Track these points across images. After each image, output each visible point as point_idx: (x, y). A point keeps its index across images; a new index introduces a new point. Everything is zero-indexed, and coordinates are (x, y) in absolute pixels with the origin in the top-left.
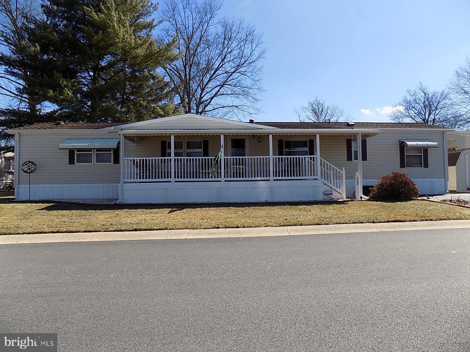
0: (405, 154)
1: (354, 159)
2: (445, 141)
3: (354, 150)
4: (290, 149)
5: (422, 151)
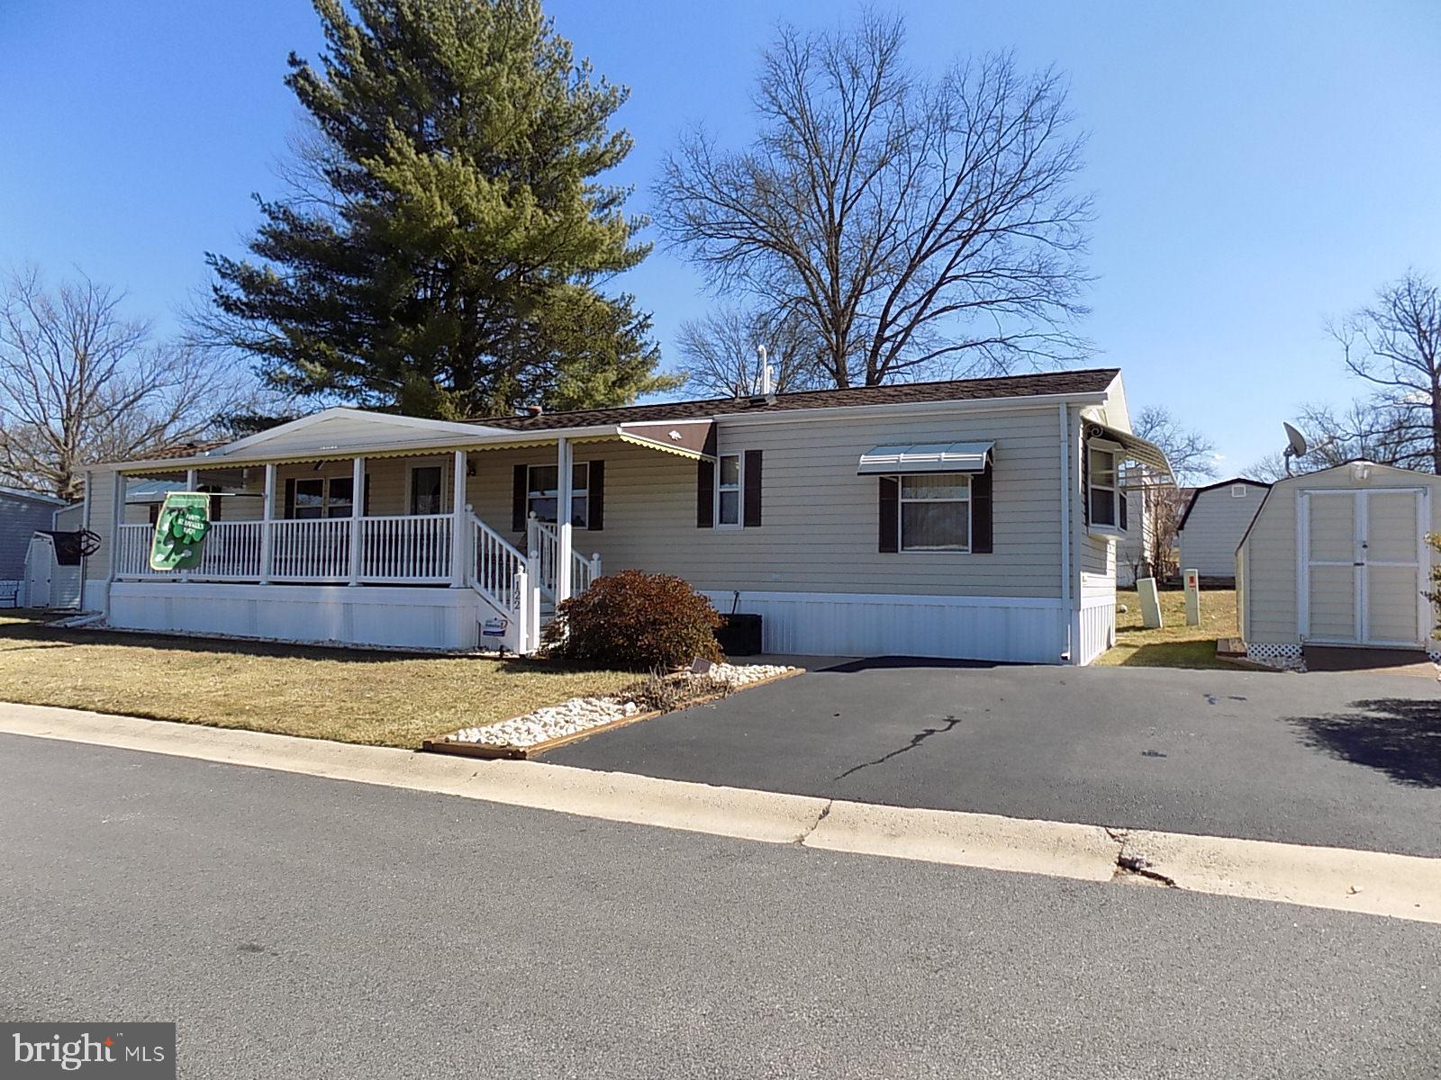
0: (900, 500)
1: (721, 522)
2: (1062, 444)
3: (723, 490)
4: (543, 494)
5: (967, 485)
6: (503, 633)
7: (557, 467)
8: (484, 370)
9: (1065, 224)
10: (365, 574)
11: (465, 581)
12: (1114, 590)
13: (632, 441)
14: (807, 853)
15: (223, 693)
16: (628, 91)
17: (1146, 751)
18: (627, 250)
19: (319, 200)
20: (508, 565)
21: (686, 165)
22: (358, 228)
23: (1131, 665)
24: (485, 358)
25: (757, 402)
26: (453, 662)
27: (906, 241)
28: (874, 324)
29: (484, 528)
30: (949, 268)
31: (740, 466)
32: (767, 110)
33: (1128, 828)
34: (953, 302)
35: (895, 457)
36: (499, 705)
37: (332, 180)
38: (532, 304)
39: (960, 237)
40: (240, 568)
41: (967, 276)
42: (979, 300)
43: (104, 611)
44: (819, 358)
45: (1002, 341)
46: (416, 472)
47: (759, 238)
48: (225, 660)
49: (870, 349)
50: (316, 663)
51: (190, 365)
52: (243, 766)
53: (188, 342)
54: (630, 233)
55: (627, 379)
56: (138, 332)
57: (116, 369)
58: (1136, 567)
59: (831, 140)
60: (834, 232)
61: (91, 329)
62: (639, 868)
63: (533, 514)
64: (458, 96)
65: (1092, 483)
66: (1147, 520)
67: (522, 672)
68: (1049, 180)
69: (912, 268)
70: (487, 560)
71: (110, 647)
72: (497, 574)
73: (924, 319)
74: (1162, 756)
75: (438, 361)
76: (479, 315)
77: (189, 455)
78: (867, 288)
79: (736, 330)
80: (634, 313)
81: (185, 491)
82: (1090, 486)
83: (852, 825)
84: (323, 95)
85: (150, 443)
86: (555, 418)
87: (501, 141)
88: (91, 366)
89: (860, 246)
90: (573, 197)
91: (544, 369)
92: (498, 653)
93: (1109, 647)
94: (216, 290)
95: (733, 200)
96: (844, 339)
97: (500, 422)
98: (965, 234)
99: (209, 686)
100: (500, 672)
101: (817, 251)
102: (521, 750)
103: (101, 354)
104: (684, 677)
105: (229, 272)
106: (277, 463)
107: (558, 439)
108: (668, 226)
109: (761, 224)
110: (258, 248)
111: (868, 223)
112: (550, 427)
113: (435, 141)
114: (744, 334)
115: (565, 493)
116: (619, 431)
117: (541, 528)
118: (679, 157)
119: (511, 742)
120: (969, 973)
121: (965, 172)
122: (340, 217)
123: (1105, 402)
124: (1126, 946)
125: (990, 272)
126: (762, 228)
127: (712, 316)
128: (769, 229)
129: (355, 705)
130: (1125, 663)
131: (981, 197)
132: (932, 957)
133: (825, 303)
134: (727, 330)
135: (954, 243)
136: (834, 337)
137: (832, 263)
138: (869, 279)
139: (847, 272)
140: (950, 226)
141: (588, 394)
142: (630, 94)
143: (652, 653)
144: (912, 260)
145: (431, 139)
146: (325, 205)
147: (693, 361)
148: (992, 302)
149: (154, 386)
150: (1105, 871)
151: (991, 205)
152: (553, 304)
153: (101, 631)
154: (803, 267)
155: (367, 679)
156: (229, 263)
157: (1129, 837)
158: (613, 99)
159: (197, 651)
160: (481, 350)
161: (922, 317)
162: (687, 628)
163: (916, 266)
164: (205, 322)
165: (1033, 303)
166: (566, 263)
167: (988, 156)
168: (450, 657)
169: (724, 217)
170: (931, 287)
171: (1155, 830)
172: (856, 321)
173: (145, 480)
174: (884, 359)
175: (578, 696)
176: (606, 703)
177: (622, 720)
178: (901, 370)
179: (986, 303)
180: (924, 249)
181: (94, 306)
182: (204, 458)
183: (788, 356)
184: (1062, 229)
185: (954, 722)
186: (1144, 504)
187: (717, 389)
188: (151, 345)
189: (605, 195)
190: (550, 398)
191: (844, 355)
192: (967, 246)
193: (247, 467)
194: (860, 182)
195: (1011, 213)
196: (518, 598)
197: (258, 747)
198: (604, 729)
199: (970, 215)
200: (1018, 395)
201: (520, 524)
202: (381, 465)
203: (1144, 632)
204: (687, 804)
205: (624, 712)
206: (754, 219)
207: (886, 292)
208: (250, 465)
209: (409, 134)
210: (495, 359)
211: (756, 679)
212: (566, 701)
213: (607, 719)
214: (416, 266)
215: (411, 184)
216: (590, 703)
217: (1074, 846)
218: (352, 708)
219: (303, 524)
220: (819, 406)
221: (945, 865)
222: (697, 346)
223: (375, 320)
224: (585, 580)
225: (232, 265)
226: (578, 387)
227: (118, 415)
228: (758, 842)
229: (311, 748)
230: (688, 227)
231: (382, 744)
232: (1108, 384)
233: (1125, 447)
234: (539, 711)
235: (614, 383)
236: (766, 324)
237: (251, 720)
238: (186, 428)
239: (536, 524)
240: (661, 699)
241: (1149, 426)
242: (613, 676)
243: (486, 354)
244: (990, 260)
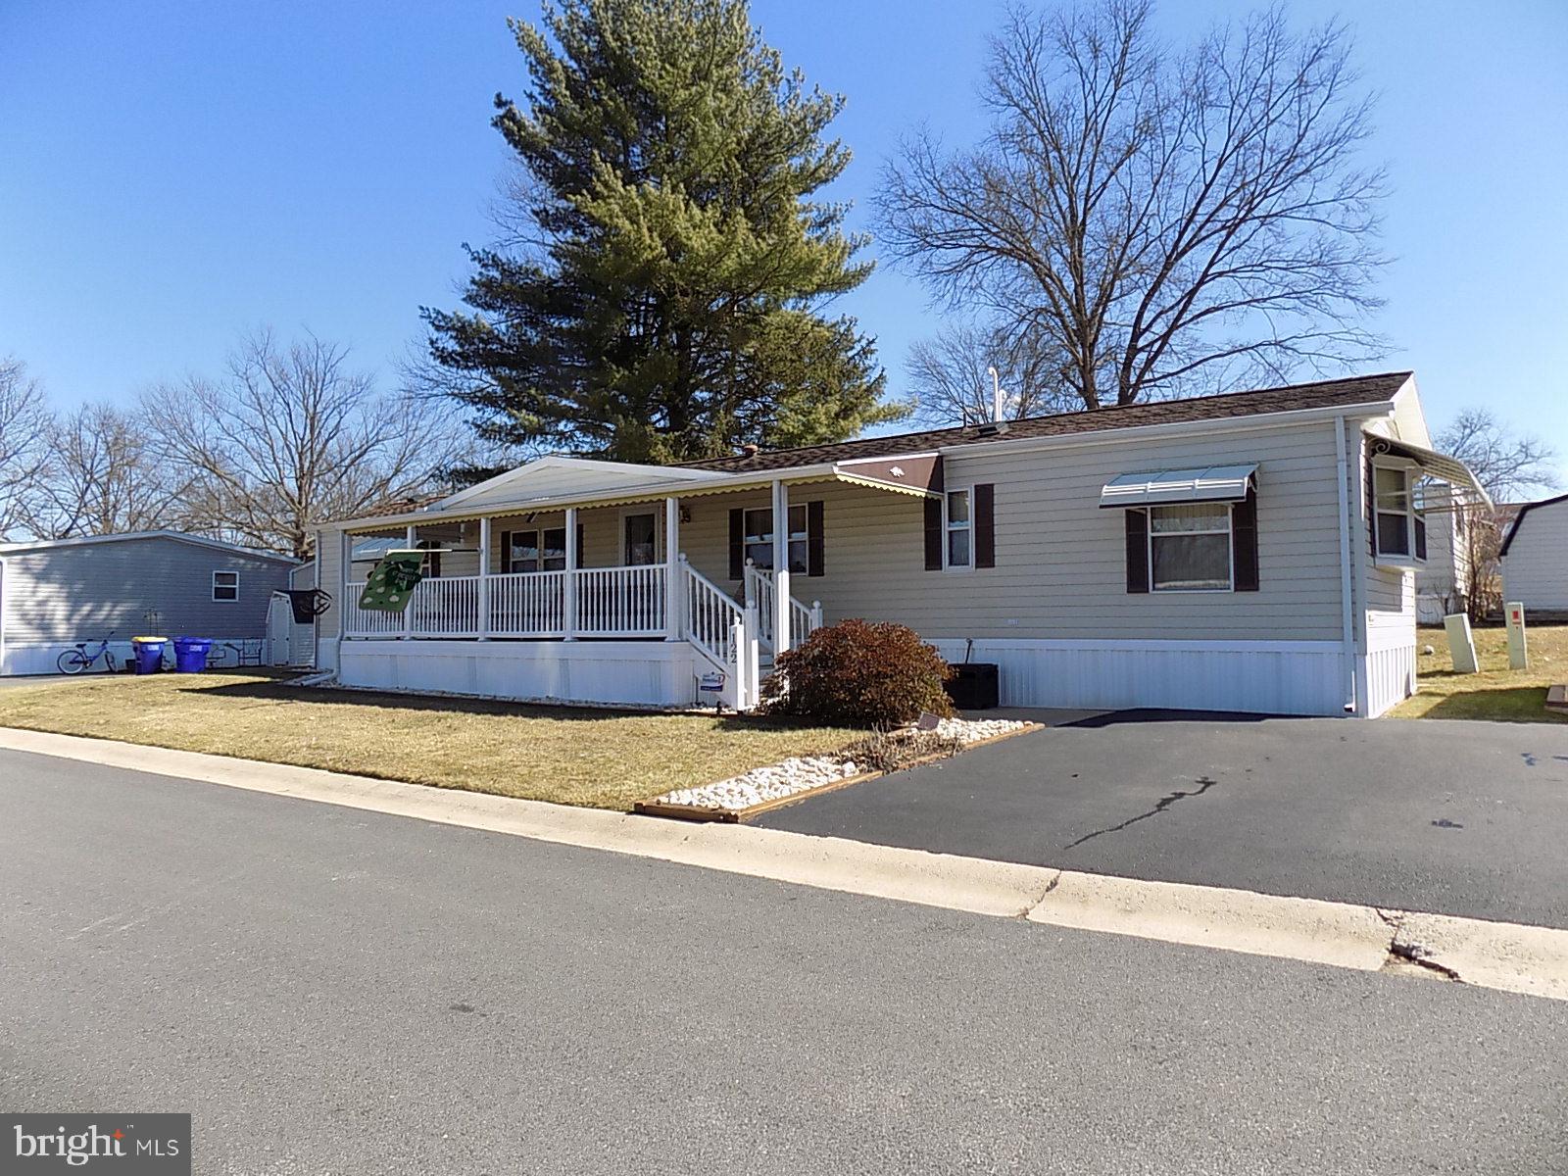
0: (1150, 534)
1: (951, 564)
2: (1340, 465)
3: (951, 529)
4: (762, 539)
5: (1227, 514)
6: (720, 688)
7: (772, 510)
8: (700, 407)
9: (1352, 203)
10: (580, 629)
11: (680, 635)
12: (1414, 629)
13: (850, 480)
14: (1031, 928)
15: (442, 752)
16: (844, 100)
17: (1438, 821)
18: (847, 270)
19: (529, 240)
20: (724, 615)
21: (908, 169)
22: (567, 267)
23: (1433, 718)
24: (700, 395)
25: (987, 432)
26: (669, 719)
27: (1160, 236)
28: (1127, 333)
29: (699, 578)
30: (1211, 264)
31: (970, 502)
32: (997, 103)
33: (1404, 910)
34: (1218, 302)
35: (1141, 487)
36: (713, 765)
37: (540, 220)
38: (746, 336)
39: (1223, 228)
40: (459, 624)
41: (1234, 271)
42: (1249, 299)
43: (335, 670)
44: (1064, 374)
45: (1277, 343)
46: (629, 520)
47: (993, 245)
48: (445, 719)
49: (1122, 361)
50: (533, 722)
51: (411, 417)
52: (461, 827)
53: (407, 395)
54: (850, 253)
55: (851, 409)
56: (361, 387)
57: (342, 426)
58: (1447, 600)
59: (1070, 130)
60: (1076, 232)
61: (319, 387)
62: (848, 941)
63: (750, 561)
64: (664, 120)
65: (1379, 506)
66: (1460, 545)
67: (739, 729)
68: (1331, 152)
69: (1168, 266)
70: (702, 610)
71: (341, 706)
72: (713, 627)
73: (1184, 323)
74: (1455, 826)
75: (652, 401)
76: (693, 349)
77: (409, 511)
78: (1116, 293)
79: (971, 348)
80: (856, 337)
81: (406, 548)
82: (1377, 510)
83: (1082, 898)
84: (528, 134)
85: (376, 497)
86: (772, 457)
87: (709, 163)
88: (320, 425)
89: (1107, 245)
90: (788, 217)
91: (763, 403)
92: (716, 709)
93: (1408, 695)
94: (432, 343)
95: (963, 205)
96: (1091, 352)
97: (715, 464)
98: (1228, 224)
99: (430, 745)
100: (717, 730)
101: (1058, 255)
102: (733, 813)
103: (329, 411)
104: (910, 734)
105: (442, 324)
106: (491, 517)
107: (771, 482)
108: (891, 239)
109: (995, 230)
110: (470, 299)
111: (1114, 220)
112: (766, 468)
113: (642, 170)
114: (980, 353)
115: (780, 537)
116: (836, 470)
117: (758, 576)
118: (901, 164)
119: (723, 805)
120: (1198, 1067)
121: (1228, 153)
122: (550, 257)
123: (1391, 412)
124: (1387, 1047)
125: (1261, 265)
126: (995, 234)
127: (943, 335)
128: (1003, 235)
129: (569, 766)
130: (1425, 716)
131: (1247, 180)
132: (1158, 1047)
133: (1069, 313)
134: (960, 348)
135: (1217, 235)
136: (1081, 351)
137: (1075, 267)
138: (1118, 283)
139: (1092, 277)
140: (1212, 215)
141: (809, 428)
142: (846, 103)
143: (876, 709)
144: (1169, 258)
145: (637, 168)
146: (534, 245)
147: (925, 385)
148: (1265, 300)
149: (378, 441)
150: (1373, 959)
151: (1259, 187)
152: (769, 334)
153: (333, 689)
154: (1043, 275)
155: (582, 738)
156: (442, 315)
157: (1405, 920)
158: (826, 109)
159: (420, 709)
160: (695, 387)
161: (1181, 322)
162: (913, 680)
163: (1173, 264)
164: (423, 374)
165: (1314, 299)
166: (782, 288)
167: (1255, 131)
168: (666, 714)
169: (952, 226)
170: (1190, 286)
171: (1438, 913)
172: (1104, 331)
173: (369, 538)
174: (1138, 371)
175: (795, 755)
176: (825, 763)
177: (841, 781)
178: (1158, 383)
179: (1257, 301)
180: (1182, 244)
181: (321, 365)
182: (422, 514)
183: (1029, 375)
184: (1347, 208)
185: (1208, 784)
186: (1455, 527)
187: (952, 414)
188: (372, 399)
189: (822, 213)
190: (769, 435)
191: (1092, 370)
192: (1233, 237)
193: (463, 522)
194: (1106, 172)
195: (1284, 195)
196: (734, 651)
197: (475, 808)
198: (820, 791)
199: (1235, 201)
200: (1284, 409)
201: (737, 572)
202: (592, 515)
203: (1454, 678)
204: (904, 872)
205: (842, 773)
206: (986, 225)
207: (1138, 297)
208: (466, 519)
209: (615, 165)
210: (711, 395)
211: (988, 736)
212: (783, 760)
213: (824, 780)
214: (625, 302)
215: (617, 217)
216: (808, 763)
217: (1337, 930)
218: (566, 769)
219: (518, 578)
220: (1055, 432)
221: (1184, 945)
222: (928, 369)
223: (587, 362)
224: (806, 629)
225: (445, 317)
226: (799, 420)
227: (346, 472)
228: (978, 915)
229: (525, 810)
230: (914, 239)
231: (594, 806)
232: (1395, 392)
233: (1421, 463)
234: (754, 771)
235: (837, 415)
236: (1003, 339)
237: (469, 780)
238: (410, 481)
239: (754, 571)
240: (882, 759)
241: (1468, 431)
242: (834, 733)
243: (702, 391)
244: (1261, 252)
